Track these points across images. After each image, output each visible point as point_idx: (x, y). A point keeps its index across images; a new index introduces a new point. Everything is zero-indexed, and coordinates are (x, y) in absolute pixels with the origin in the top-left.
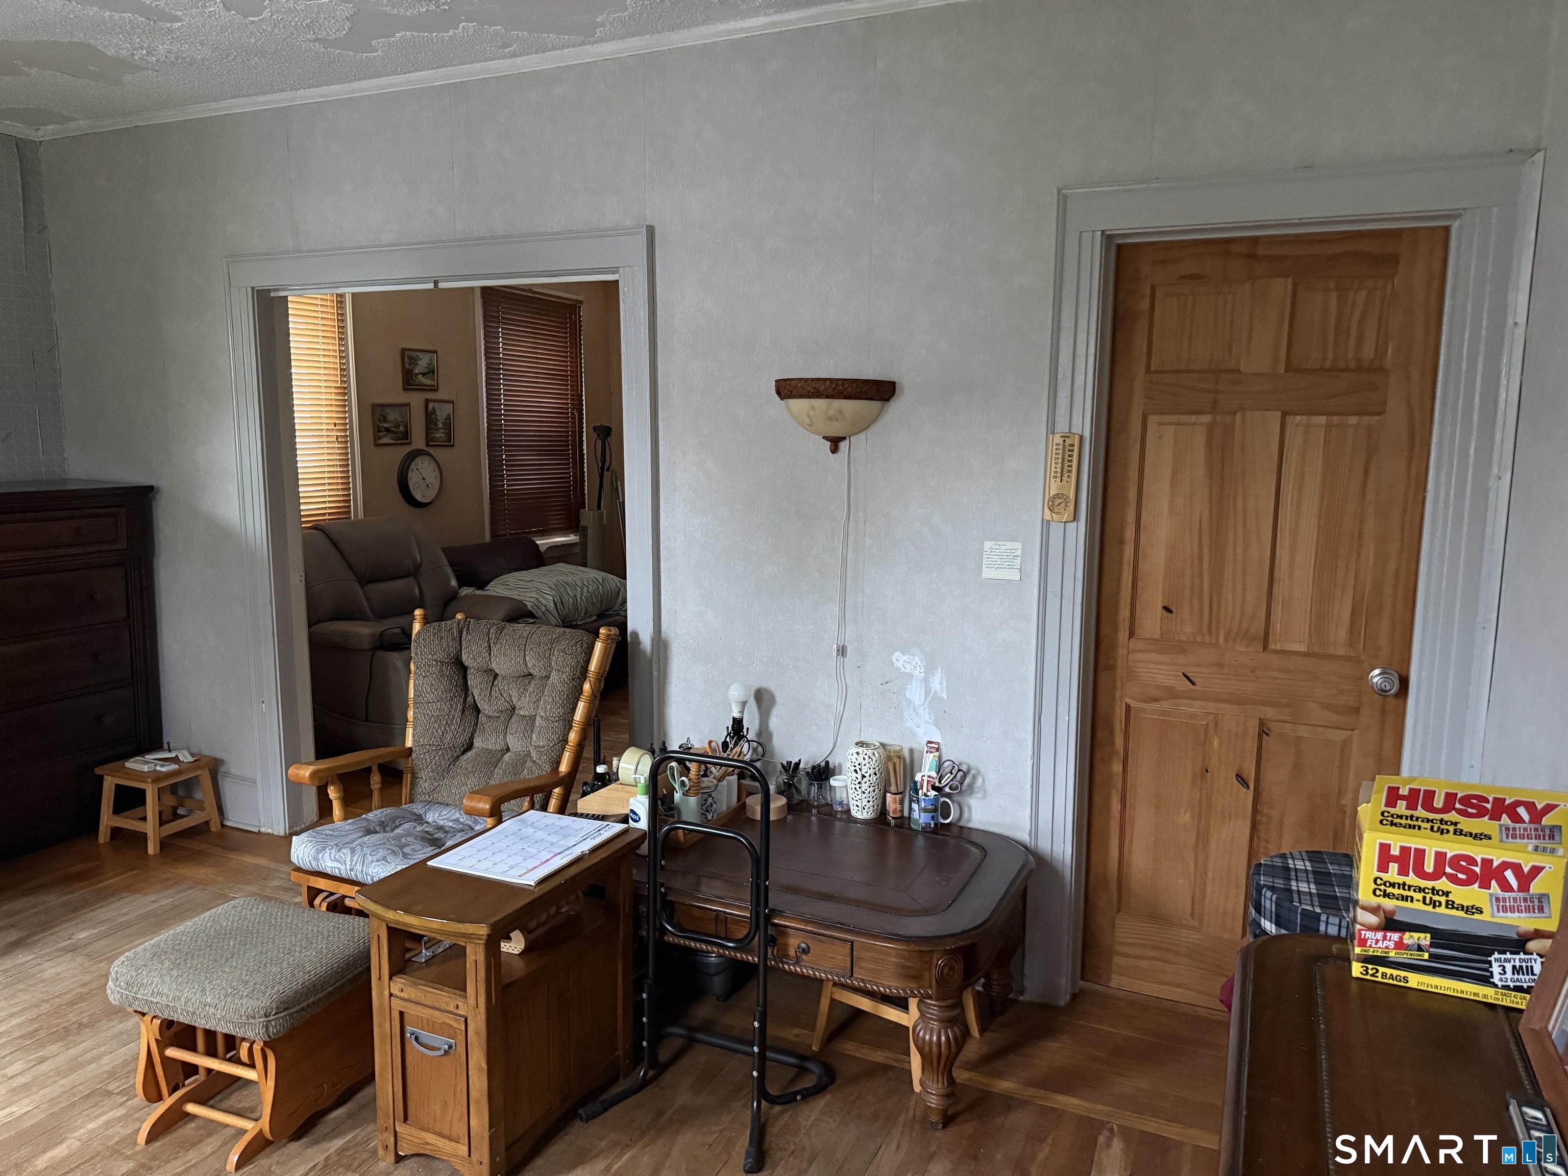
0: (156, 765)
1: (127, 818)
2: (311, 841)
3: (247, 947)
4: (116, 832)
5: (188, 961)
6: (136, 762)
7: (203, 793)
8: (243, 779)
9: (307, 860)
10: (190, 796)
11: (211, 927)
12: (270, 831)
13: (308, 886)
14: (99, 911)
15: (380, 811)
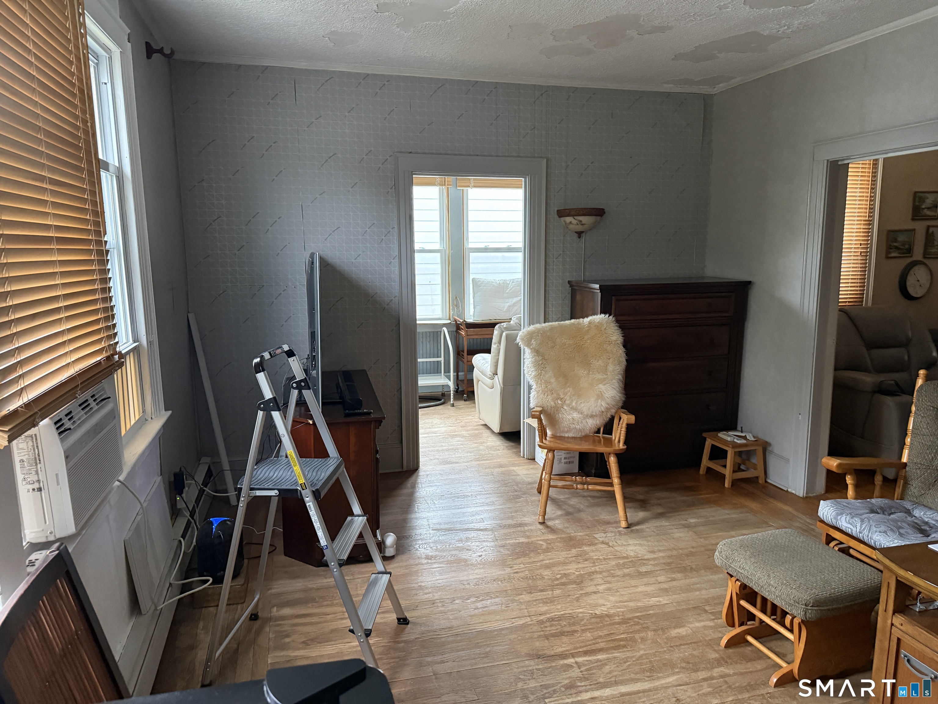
0: (734, 438)
1: (715, 463)
2: (833, 507)
3: (795, 559)
4: (709, 469)
5: (760, 556)
6: (724, 434)
7: (757, 460)
8: (782, 457)
9: (829, 517)
10: (748, 459)
11: (772, 540)
12: (794, 492)
13: (827, 533)
14: (700, 510)
15: (879, 500)
